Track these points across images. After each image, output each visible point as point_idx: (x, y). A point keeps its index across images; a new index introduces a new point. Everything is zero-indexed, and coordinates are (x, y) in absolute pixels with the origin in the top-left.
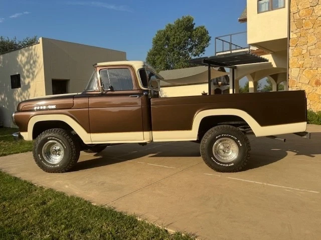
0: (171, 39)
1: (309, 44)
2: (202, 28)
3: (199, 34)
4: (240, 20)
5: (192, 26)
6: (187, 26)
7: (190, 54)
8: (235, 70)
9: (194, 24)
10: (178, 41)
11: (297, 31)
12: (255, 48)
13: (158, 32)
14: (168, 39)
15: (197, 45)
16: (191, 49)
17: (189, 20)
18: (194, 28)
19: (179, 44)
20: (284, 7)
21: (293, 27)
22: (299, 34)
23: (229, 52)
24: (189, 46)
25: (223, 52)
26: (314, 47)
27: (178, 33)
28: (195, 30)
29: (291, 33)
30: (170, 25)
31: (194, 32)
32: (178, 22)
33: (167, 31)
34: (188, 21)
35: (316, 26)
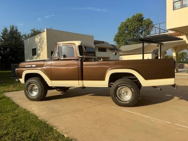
0: (129, 27)
2: (149, 19)
3: (146, 24)
5: (142, 19)
6: (140, 19)
7: (141, 35)
8: (162, 45)
9: (144, 17)
10: (133, 28)
12: (171, 32)
13: (121, 23)
14: (127, 27)
15: (145, 30)
16: (141, 33)
17: (141, 15)
18: (144, 20)
19: (134, 29)
23: (159, 34)
24: (140, 31)
25: (155, 34)
27: (133, 23)
30: (129, 19)
31: (143, 23)
32: (134, 17)
33: (127, 22)
34: (140, 16)
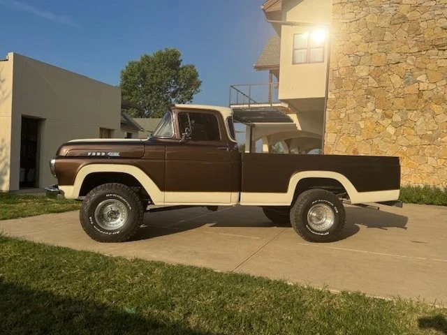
0: (149, 76)
1: (347, 108)
2: (192, 67)
3: (188, 76)
4: (256, 67)
5: (178, 63)
6: (171, 62)
9: (181, 61)
10: (159, 80)
11: (336, 92)
13: (130, 64)
14: (144, 75)
15: (182, 89)
16: (174, 95)
17: (176, 55)
18: (181, 66)
19: (160, 84)
20: (323, 62)
21: (332, 86)
22: (338, 94)
23: (247, 106)
24: (172, 90)
25: (237, 104)
26: (353, 111)
27: (159, 69)
28: (182, 69)
29: (329, 93)
30: (147, 56)
31: (181, 72)
32: (160, 55)
33: (143, 64)
34: (173, 55)
35: (356, 88)
